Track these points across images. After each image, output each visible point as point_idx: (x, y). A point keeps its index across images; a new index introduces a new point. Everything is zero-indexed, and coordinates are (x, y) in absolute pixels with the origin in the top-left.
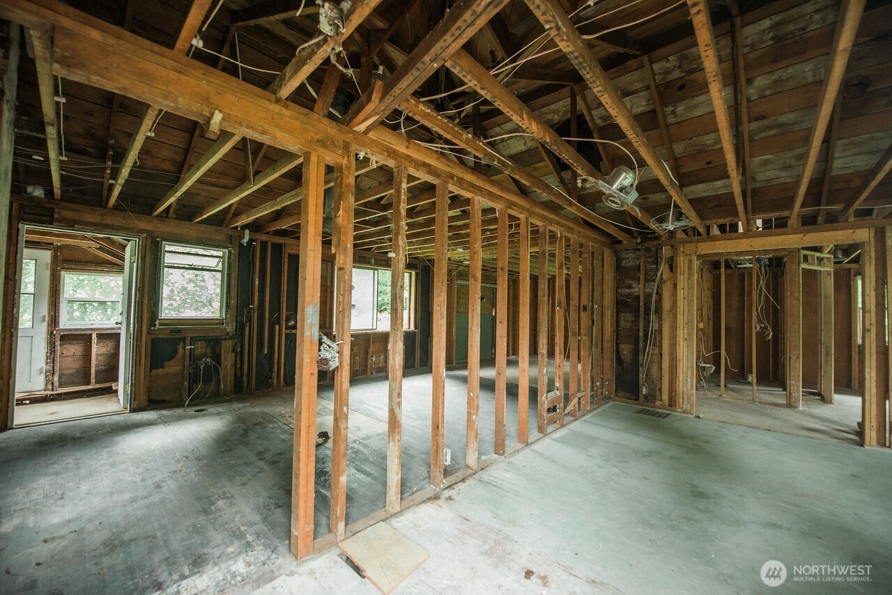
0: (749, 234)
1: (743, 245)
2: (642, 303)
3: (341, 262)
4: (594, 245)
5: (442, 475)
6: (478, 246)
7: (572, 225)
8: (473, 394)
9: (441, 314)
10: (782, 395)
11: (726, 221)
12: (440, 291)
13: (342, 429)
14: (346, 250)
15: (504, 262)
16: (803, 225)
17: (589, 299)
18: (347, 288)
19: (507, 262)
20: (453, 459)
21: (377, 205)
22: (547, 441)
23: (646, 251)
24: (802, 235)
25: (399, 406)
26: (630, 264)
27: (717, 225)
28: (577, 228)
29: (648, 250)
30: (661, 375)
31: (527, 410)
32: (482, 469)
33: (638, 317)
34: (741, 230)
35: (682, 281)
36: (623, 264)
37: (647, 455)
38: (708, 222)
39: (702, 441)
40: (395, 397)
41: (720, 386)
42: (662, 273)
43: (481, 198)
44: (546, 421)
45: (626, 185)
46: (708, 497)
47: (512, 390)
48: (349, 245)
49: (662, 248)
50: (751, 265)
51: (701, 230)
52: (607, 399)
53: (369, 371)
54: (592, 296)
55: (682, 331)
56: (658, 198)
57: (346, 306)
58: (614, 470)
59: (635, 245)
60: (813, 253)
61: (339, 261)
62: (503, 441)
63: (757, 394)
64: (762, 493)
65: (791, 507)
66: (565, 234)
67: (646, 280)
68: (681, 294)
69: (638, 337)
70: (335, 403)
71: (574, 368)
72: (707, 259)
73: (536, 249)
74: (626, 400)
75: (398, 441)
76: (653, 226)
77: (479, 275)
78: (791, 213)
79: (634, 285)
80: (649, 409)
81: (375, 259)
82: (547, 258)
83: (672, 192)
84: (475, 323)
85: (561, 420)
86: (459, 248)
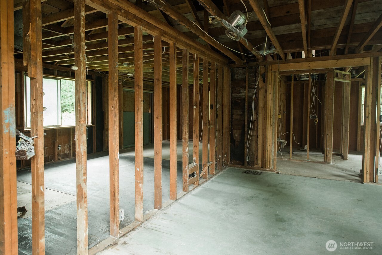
0: (308, 58)
1: (305, 66)
2: (246, 103)
3: (33, 73)
4: (218, 64)
5: (119, 228)
6: (141, 62)
7: (204, 50)
8: (139, 169)
9: (115, 113)
10: (322, 156)
11: (295, 51)
12: (113, 96)
13: (40, 203)
14: (36, 64)
15: (159, 75)
16: (337, 54)
17: (214, 101)
18: (39, 94)
19: (161, 75)
20: (125, 216)
21: (58, 27)
22: (189, 196)
23: (249, 69)
24: (337, 60)
25: (85, 182)
26: (240, 77)
27: (291, 53)
28: (207, 52)
29: (250, 68)
30: (257, 148)
31: (176, 177)
32: (147, 220)
33: (244, 112)
34: (303, 56)
35: (270, 88)
36: (235, 77)
37: (250, 199)
38: (286, 51)
39: (281, 188)
40: (82, 175)
41: (290, 153)
42: (258, 83)
43: (142, 27)
44: (188, 183)
45: (240, 23)
46: (285, 221)
47: (166, 165)
48: (38, 60)
49: (259, 67)
50: (308, 79)
51: (282, 56)
52: (225, 165)
53: (56, 158)
54: (216, 98)
55: (269, 120)
56: (257, 33)
57: (38, 108)
58: (231, 210)
59: (243, 64)
60: (341, 72)
61: (31, 72)
62: (160, 199)
63: (309, 157)
64: (313, 215)
65: (328, 221)
66: (200, 56)
67: (249, 88)
68: (269, 96)
69: (244, 125)
70: (33, 184)
71: (205, 146)
72: (284, 74)
73: (181, 66)
74: (236, 166)
75: (85, 207)
76: (255, 52)
77: (141, 84)
78: (332, 47)
79: (242, 91)
80: (250, 170)
81: (58, 71)
82: (188, 72)
83: (267, 31)
84: (139, 119)
85: (198, 182)
86: (125, 64)
